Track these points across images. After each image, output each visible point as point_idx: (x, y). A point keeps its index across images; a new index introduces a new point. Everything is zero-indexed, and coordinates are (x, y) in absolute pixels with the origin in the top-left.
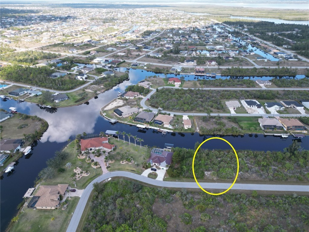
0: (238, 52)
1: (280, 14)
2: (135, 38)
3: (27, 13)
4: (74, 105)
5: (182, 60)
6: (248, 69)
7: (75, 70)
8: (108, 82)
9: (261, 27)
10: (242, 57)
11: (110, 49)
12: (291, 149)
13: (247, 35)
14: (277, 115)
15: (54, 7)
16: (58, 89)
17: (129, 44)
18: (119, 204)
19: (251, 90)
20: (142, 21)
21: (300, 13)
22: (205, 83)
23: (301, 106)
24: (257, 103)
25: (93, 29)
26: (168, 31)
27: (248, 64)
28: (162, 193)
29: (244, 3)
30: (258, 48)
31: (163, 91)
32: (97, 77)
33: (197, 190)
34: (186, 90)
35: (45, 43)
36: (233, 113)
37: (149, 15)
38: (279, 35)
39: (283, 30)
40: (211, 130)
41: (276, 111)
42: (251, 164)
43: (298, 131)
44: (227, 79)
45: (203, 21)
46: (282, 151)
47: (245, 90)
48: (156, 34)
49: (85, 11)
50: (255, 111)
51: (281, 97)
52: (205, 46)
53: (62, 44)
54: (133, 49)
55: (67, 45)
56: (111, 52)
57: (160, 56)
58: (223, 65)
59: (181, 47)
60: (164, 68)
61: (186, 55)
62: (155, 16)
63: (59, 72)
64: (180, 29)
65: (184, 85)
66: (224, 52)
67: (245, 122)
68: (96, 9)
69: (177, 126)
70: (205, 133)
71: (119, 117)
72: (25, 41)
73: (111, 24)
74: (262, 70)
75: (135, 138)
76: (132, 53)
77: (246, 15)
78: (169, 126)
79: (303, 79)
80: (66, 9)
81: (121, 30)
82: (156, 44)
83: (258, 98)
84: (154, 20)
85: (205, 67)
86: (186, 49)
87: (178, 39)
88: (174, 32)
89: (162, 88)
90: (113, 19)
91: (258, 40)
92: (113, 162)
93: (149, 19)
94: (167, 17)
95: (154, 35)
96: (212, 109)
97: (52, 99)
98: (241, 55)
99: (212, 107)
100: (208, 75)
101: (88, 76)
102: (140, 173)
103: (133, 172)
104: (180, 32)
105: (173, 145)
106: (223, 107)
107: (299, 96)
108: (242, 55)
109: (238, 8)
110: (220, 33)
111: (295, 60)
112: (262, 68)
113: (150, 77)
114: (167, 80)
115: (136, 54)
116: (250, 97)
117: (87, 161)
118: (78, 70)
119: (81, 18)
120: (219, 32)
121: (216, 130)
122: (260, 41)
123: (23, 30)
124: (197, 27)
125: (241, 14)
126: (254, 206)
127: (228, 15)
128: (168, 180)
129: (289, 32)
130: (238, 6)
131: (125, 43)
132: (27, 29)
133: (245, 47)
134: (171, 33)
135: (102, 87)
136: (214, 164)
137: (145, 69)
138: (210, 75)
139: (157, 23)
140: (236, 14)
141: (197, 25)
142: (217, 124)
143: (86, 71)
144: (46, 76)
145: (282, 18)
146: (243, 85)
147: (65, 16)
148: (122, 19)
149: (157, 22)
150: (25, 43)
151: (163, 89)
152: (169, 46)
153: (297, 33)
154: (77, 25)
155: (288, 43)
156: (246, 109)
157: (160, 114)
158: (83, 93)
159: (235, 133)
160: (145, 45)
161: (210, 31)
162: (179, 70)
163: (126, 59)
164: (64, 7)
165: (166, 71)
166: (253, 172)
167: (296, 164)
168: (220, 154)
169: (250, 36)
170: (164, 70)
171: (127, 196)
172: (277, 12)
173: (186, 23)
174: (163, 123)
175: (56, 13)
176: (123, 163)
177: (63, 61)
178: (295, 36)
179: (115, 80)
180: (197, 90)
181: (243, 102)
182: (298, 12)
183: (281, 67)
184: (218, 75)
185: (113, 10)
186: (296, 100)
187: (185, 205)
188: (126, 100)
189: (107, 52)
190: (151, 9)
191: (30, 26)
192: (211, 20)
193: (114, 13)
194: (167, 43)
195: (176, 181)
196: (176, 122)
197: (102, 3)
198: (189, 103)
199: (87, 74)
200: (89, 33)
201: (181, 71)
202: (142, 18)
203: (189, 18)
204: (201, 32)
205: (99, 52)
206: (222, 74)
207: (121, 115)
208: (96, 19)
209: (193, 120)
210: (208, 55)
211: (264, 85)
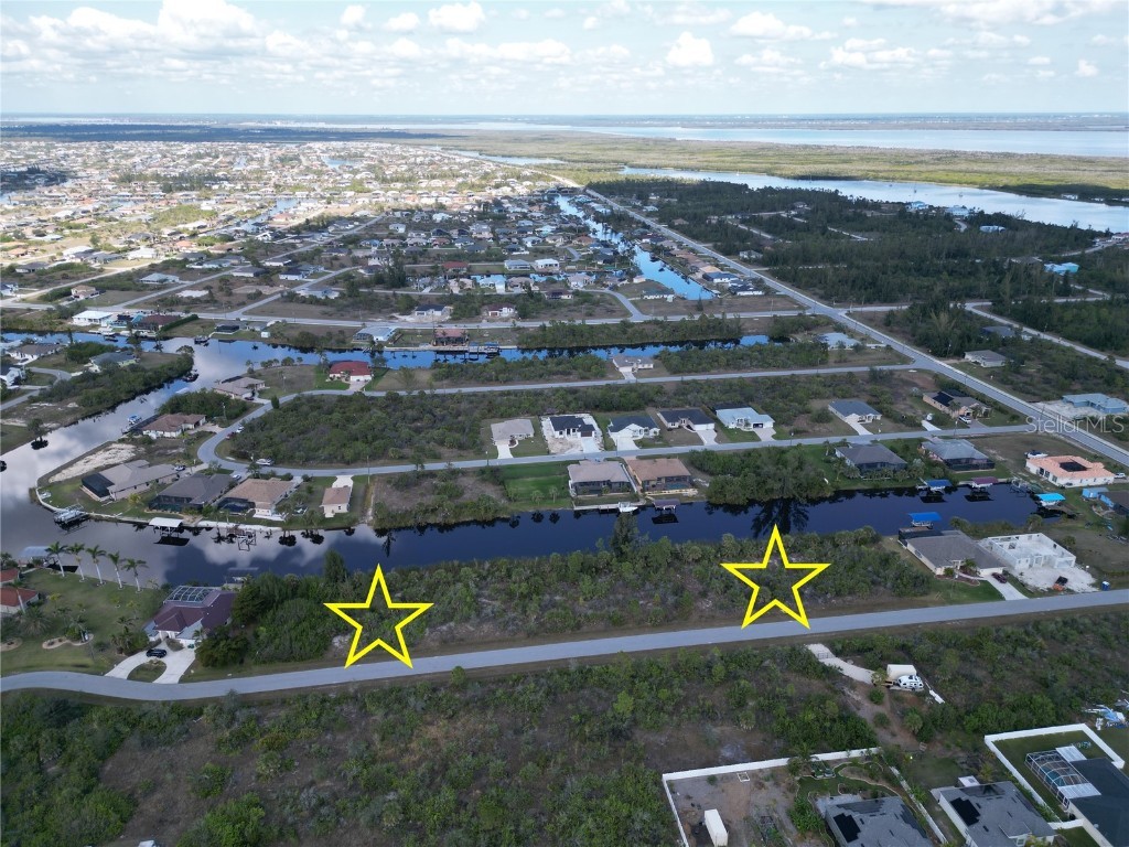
0: (597, 275)
2: (268, 240)
5: (404, 306)
6: (605, 326)
8: (100, 389)
9: (700, 200)
10: (606, 290)
13: (649, 223)
14: (630, 453)
17: (236, 262)
19: (587, 387)
20: (316, 185)
22: (446, 373)
24: (584, 424)
25: (115, 214)
26: (398, 214)
27: (611, 308)
30: (666, 263)
31: (293, 407)
32: (63, 375)
34: (379, 399)
36: (504, 453)
37: (348, 164)
39: (763, 208)
40: (408, 512)
41: (634, 441)
43: (673, 492)
44: (524, 359)
45: (528, 183)
47: (568, 388)
48: (351, 226)
49: (108, 151)
50: (571, 446)
51: (666, 400)
52: (501, 261)
54: (246, 275)
56: (159, 289)
57: (334, 296)
58: (535, 317)
59: (422, 266)
60: (330, 334)
61: (426, 291)
62: (370, 168)
64: (441, 208)
65: (383, 382)
66: (555, 278)
67: (530, 479)
68: (155, 144)
69: (299, 511)
71: (98, 502)
73: (194, 194)
76: (236, 291)
78: (269, 514)
79: (755, 347)
80: (35, 143)
81: (225, 213)
82: (336, 258)
83: (596, 407)
84: (361, 182)
85: (472, 326)
86: (432, 271)
87: (420, 241)
88: (416, 219)
89: (294, 396)
90: (210, 177)
91: (673, 238)
92: (12, 647)
93: (346, 176)
94: (410, 170)
95: (342, 228)
96: (444, 450)
98: (604, 285)
99: (442, 443)
100: (473, 349)
101: (28, 372)
104: (438, 217)
107: (717, 395)
108: (606, 286)
109: (657, 142)
110: (567, 219)
111: (756, 293)
112: (649, 322)
113: (267, 365)
114: (328, 368)
115: (250, 292)
116: (574, 406)
119: (83, 174)
120: (565, 217)
121: (425, 512)
122: (678, 243)
124: (502, 201)
126: (445, 712)
127: (618, 162)
130: (660, 136)
131: (222, 256)
133: (626, 261)
134: (403, 223)
135: (72, 405)
137: (264, 340)
138: (482, 349)
139: (369, 191)
140: (642, 162)
141: (502, 194)
142: (436, 492)
143: (27, 356)
145: (775, 172)
146: (570, 374)
148: (245, 178)
149: (371, 187)
151: (298, 398)
152: (380, 262)
154: (57, 201)
156: (549, 441)
157: (255, 477)
159: (484, 512)
160: (295, 262)
161: (538, 214)
162: (381, 338)
163: (203, 310)
164: (28, 136)
165: (340, 342)
166: (485, 619)
169: (656, 227)
170: (330, 339)
173: (469, 188)
174: (252, 505)
176: (51, 647)
178: (783, 225)
179: (131, 379)
180: (414, 397)
181: (547, 423)
182: (831, 154)
185: (220, 149)
187: (220, 742)
188: (149, 441)
189: (139, 290)
190: (365, 145)
192: (554, 180)
193: (221, 157)
194: (377, 252)
196: (301, 499)
197: (189, 124)
198: (370, 437)
199: (28, 369)
200: (96, 227)
201: (389, 340)
202: (320, 173)
203: (487, 174)
204: (506, 218)
205: (109, 288)
206: (519, 344)
207: (107, 493)
208: (141, 177)
209: (367, 487)
210: (500, 289)
211: (633, 370)
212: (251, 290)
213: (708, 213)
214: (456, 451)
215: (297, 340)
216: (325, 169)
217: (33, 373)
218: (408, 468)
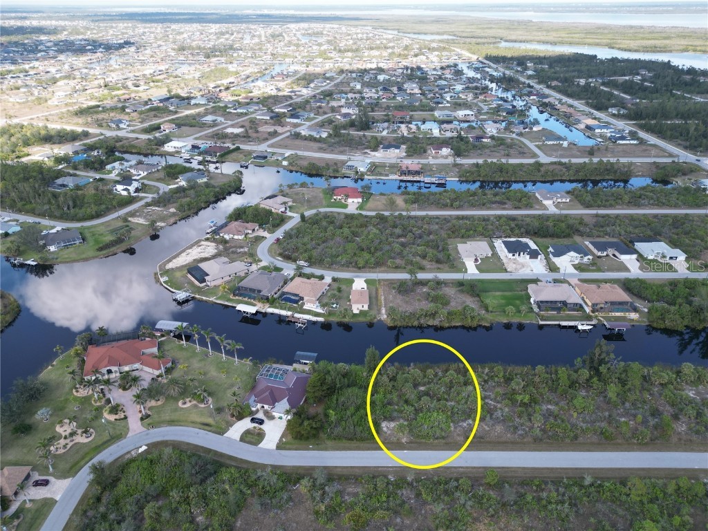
0: (504, 124)
1: (611, 36)
2: (274, 93)
3: (30, 33)
4: (94, 257)
5: (372, 145)
6: (522, 165)
7: (114, 170)
8: (188, 199)
9: (565, 67)
10: (514, 136)
11: (209, 118)
12: (592, 361)
13: (532, 84)
14: (572, 275)
15: (97, 21)
16: (63, 217)
17: (257, 108)
18: (151, 517)
19: (522, 216)
20: (297, 54)
21: (656, 35)
22: (418, 199)
23: (633, 251)
24: (529, 248)
25: (179, 72)
26: (354, 75)
27: (523, 152)
28: (266, 482)
29: (535, 12)
30: (551, 115)
31: (315, 221)
32: (165, 188)
33: (357, 470)
34: (371, 217)
35: (57, 106)
36: (472, 271)
37: (314, 39)
38: (603, 84)
39: (615, 74)
40: (412, 314)
41: (573, 265)
42: (495, 400)
43: (618, 314)
44: (469, 189)
45: (437, 53)
46: (572, 365)
47: (507, 215)
48: (325, 84)
49: (168, 29)
50: (523, 266)
51: (588, 231)
52: (432, 111)
53: (98, 106)
54: (265, 118)
55: (107, 109)
56: (213, 126)
57: (324, 135)
58: (467, 156)
59: (378, 114)
60: (327, 164)
61: (385, 133)
62: (329, 42)
63: (75, 175)
64: (381, 70)
65: (370, 204)
67: (498, 293)
68: (195, 25)
69: (334, 306)
70: (399, 324)
71: (199, 287)
72: (11, 100)
73: (223, 59)
74: (555, 167)
75: (222, 341)
76: (260, 129)
77: (536, 38)
78: (315, 307)
79: (643, 188)
80: (125, 25)
81: (244, 73)
82: (320, 107)
83: (534, 233)
84: (325, 52)
85: (423, 161)
86: (386, 118)
87: (373, 95)
88: (366, 79)
89: (313, 211)
90: (231, 48)
91: (554, 97)
93: (315, 47)
94: (355, 43)
95: (320, 84)
96: (425, 263)
97: (42, 243)
98: (511, 132)
99: (424, 257)
100: (427, 180)
101: (142, 184)
102: (221, 432)
103: (206, 428)
104: (381, 78)
105: (316, 354)
106: (449, 258)
107: (630, 229)
108: (513, 132)
109: (519, 23)
110: (471, 80)
111: (632, 142)
112: (555, 163)
113: (290, 187)
114: (332, 191)
115: (269, 130)
116: (517, 231)
117: (95, 401)
118: (122, 170)
119: (156, 45)
120: (469, 79)
121: (426, 316)
122: (558, 99)
123: (10, 76)
124: (422, 66)
125: (524, 38)
126: (487, 510)
127: (496, 38)
128: (288, 446)
129: (627, 78)
130: (521, 19)
131: (248, 104)
132: (21, 72)
133: (523, 113)
134: (359, 82)
135: (173, 210)
136: (406, 402)
137: (284, 167)
138: (433, 180)
139: (332, 58)
140: (513, 38)
141: (421, 61)
142: (430, 299)
143: (141, 172)
144: (39, 186)
145: (615, 46)
146: (505, 203)
147: (119, 42)
148: (252, 49)
149: (332, 55)
150: (10, 104)
151: (317, 215)
152: (350, 111)
153: (644, 80)
154: (143, 63)
155: (621, 104)
156: (505, 261)
157: (300, 276)
158: (122, 228)
159: (469, 321)
160: (294, 109)
161: (449, 76)
162: (362, 169)
163: (242, 142)
164: (121, 20)
165: (334, 171)
166: (497, 421)
167: (602, 399)
168: (425, 376)
169: (538, 87)
170: (328, 169)
171: (175, 495)
172: (606, 31)
173: (398, 57)
174: (302, 299)
175: (101, 35)
176: (185, 406)
177: (91, 148)
178: (637, 87)
179: (206, 193)
180: (396, 217)
181: (499, 244)
182: (653, 32)
183: (595, 160)
184: (452, 180)
185: (234, 28)
186: (622, 238)
187: (317, 513)
188: (225, 242)
189: (201, 127)
190: (322, 26)
191: (31, 65)
192: (454, 51)
193: (235, 34)
194: (346, 103)
195: (308, 449)
196: (334, 296)
197: (212, 12)
199: (142, 181)
200: (168, 81)
201: (368, 170)
202: (297, 45)
203: (407, 46)
204: (427, 79)
205: (183, 125)
206: (460, 177)
207: (204, 281)
208: (190, 48)
209: (377, 290)
210: (436, 133)
211: (554, 202)
212: (271, 129)
213: (574, 77)
214: (435, 265)
215: (307, 168)
216: (300, 43)
217: (146, 185)
218: (404, 276)
